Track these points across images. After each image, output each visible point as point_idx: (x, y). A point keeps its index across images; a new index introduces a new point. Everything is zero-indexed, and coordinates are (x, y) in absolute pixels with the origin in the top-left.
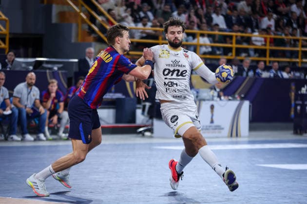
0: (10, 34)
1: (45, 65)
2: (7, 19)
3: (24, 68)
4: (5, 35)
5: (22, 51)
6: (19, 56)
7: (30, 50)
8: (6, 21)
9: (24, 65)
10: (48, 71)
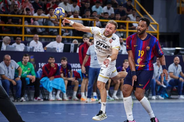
0: (160, 33)
1: (181, 52)
2: (158, 24)
3: (168, 54)
4: (156, 33)
5: (166, 43)
6: (165, 47)
7: (171, 43)
8: (157, 25)
9: (168, 52)
10: (183, 56)
